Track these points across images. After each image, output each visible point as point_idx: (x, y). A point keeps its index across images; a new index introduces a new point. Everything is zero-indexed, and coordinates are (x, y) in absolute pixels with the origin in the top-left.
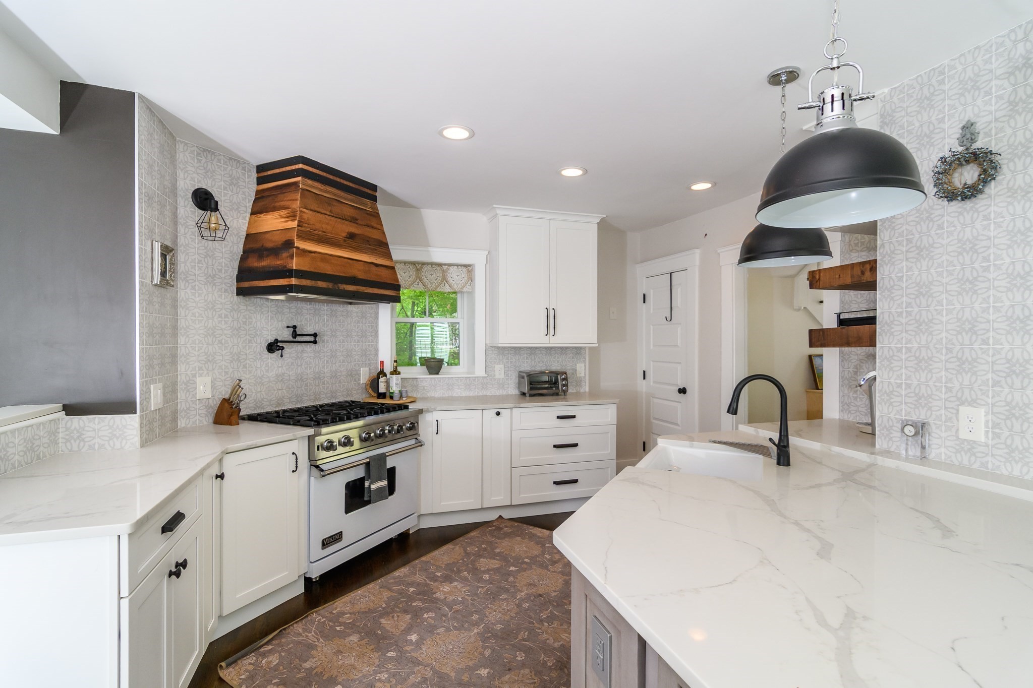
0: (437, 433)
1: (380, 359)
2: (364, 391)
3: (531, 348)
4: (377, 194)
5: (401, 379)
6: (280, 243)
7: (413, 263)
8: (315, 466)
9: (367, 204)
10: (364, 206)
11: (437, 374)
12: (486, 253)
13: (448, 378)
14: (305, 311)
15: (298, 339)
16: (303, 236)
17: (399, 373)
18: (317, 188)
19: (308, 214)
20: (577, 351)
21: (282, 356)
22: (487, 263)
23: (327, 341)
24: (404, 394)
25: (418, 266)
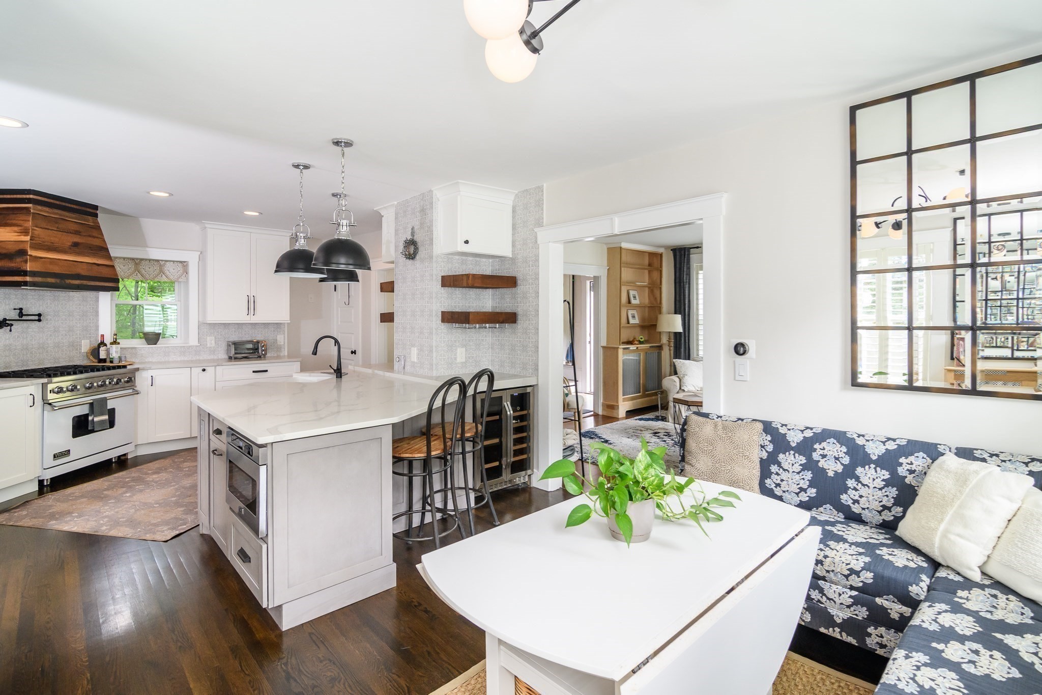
0: (152, 385)
1: (101, 333)
2: (85, 358)
3: (224, 324)
4: (98, 212)
5: (121, 348)
6: (14, 251)
7: (133, 259)
8: (46, 403)
9: (90, 221)
10: (88, 222)
11: (156, 344)
12: (199, 253)
13: (165, 347)
14: (29, 297)
15: (24, 318)
16: (35, 247)
17: (119, 344)
18: (45, 211)
19: (38, 231)
20: (278, 325)
21: (11, 331)
22: (199, 260)
23: (50, 320)
24: (123, 359)
25: (137, 262)
